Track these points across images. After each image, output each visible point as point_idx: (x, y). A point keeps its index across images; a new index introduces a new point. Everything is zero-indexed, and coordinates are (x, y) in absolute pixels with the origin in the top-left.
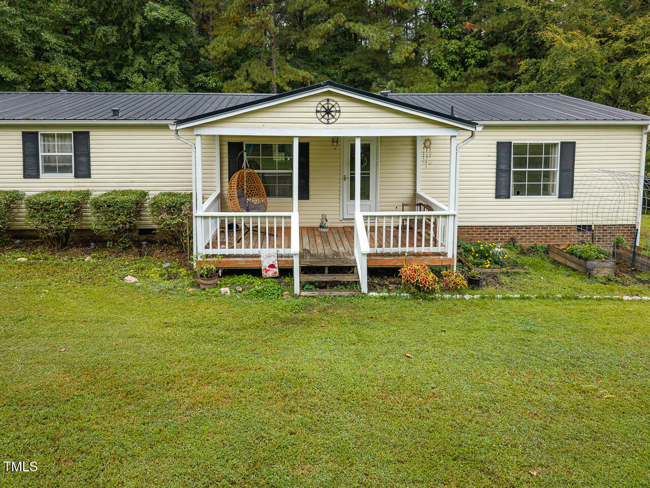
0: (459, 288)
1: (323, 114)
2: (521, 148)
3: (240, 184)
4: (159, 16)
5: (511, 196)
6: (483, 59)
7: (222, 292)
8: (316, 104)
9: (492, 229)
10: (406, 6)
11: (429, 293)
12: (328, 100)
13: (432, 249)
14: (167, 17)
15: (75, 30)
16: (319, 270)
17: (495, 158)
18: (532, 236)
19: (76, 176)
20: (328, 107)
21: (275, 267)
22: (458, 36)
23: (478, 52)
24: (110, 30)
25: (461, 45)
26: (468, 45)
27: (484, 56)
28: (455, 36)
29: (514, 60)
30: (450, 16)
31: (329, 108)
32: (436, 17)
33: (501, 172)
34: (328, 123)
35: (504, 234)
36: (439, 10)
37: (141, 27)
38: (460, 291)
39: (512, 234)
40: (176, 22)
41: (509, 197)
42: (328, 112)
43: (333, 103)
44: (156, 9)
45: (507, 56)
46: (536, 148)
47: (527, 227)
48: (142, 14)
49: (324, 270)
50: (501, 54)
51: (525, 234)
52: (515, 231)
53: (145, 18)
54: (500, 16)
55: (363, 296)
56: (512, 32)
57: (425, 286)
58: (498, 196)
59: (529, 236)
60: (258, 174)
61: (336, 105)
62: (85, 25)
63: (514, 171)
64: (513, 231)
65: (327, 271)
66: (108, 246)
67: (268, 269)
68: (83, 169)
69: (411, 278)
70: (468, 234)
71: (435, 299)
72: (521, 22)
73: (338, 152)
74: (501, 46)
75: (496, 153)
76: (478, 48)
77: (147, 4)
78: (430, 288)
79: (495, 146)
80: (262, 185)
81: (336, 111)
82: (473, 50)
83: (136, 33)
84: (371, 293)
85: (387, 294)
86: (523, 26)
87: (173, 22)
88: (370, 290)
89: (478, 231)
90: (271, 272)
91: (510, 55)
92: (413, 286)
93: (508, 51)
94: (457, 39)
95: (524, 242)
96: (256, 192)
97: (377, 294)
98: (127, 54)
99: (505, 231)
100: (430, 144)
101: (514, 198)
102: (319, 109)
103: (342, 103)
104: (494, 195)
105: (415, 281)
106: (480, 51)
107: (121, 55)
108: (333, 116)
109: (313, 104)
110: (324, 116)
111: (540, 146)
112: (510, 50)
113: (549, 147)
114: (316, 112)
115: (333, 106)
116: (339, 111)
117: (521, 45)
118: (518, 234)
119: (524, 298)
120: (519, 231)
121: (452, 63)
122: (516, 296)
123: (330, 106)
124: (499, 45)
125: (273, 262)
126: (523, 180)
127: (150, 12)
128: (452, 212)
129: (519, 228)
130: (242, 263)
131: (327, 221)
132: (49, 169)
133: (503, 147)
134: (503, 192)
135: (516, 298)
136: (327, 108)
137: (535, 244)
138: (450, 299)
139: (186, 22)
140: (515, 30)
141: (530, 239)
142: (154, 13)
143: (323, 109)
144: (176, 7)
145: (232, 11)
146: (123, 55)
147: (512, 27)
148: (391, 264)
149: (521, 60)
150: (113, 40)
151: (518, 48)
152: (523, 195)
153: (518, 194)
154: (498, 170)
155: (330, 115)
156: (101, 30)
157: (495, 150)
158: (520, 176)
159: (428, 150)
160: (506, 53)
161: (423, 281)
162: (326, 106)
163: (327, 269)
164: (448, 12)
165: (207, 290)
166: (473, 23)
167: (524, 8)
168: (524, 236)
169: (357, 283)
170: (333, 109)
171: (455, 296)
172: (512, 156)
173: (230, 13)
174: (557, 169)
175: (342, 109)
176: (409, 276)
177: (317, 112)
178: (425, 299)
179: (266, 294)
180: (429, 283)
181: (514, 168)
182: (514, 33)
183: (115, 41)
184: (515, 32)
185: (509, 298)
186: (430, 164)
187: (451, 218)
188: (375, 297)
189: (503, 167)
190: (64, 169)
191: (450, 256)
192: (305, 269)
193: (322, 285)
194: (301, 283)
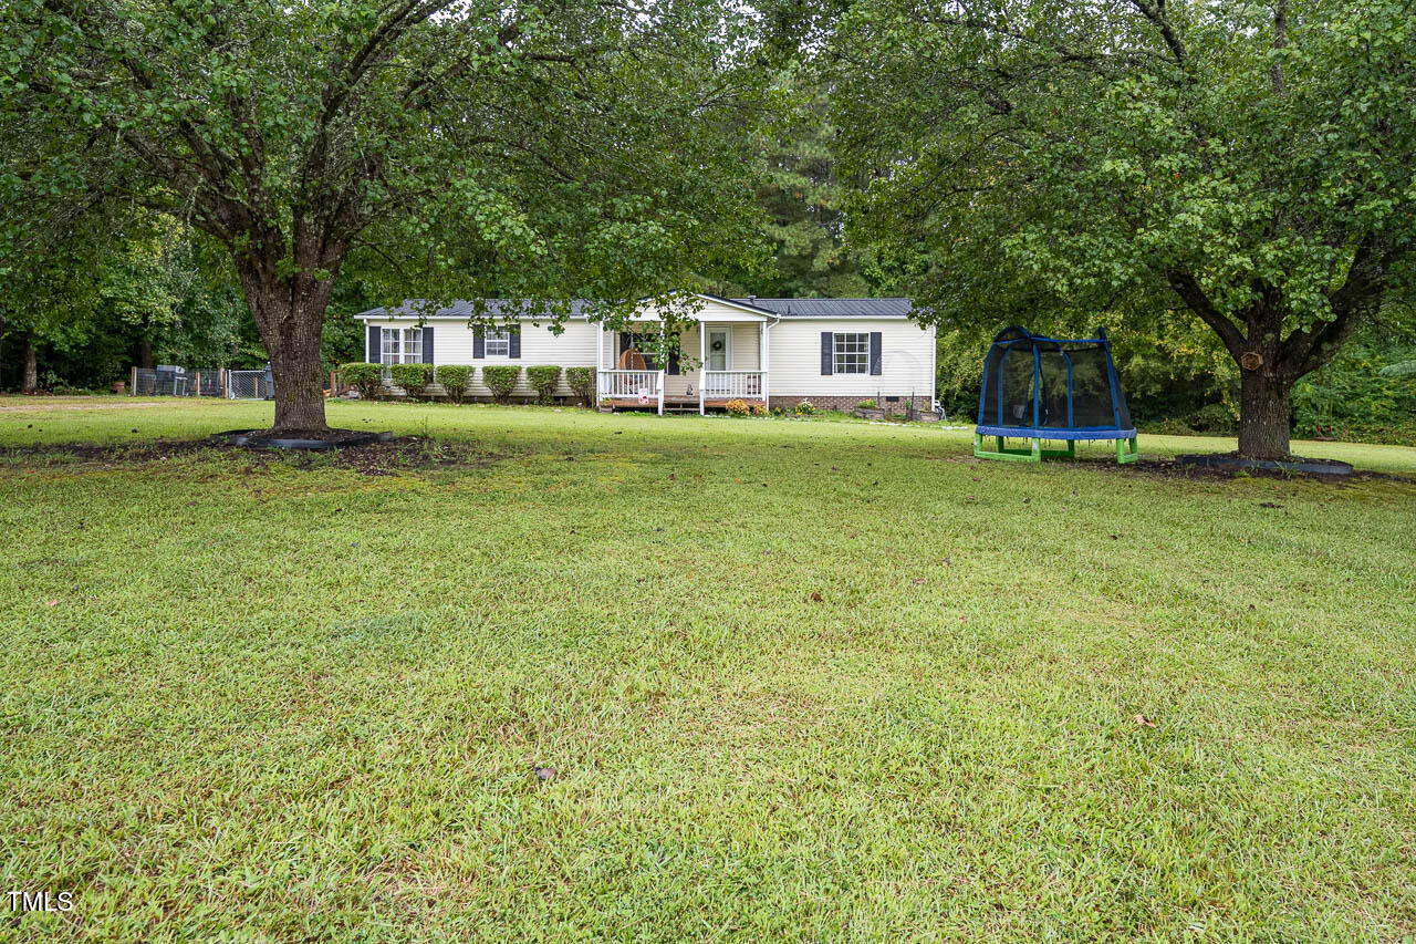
2: (840, 337)
3: (627, 361)
16: (677, 405)
17: (820, 345)
19: (510, 357)
21: (646, 400)
33: (825, 355)
39: (836, 403)
41: (832, 374)
46: (851, 337)
47: (847, 398)
49: (680, 405)
51: (846, 403)
52: (838, 400)
55: (700, 417)
58: (823, 373)
59: (849, 405)
60: (642, 355)
64: (836, 401)
67: (642, 400)
68: (515, 352)
71: (743, 418)
75: (821, 341)
78: (742, 412)
79: (820, 335)
80: (644, 364)
84: (706, 417)
85: (716, 418)
88: (705, 415)
90: (644, 402)
95: (846, 409)
96: (640, 367)
97: (710, 417)
101: (836, 376)
104: (820, 372)
105: (735, 409)
111: (854, 335)
113: (863, 337)
118: (840, 403)
121: (890, 270)
125: (645, 396)
126: (843, 361)
129: (841, 399)
130: (628, 404)
132: (490, 352)
133: (826, 336)
134: (827, 371)
138: (755, 418)
141: (850, 407)
148: (723, 404)
152: (843, 373)
153: (839, 371)
154: (823, 354)
157: (820, 338)
158: (840, 358)
163: (682, 405)
165: (604, 415)
168: (844, 405)
169: (698, 412)
171: (759, 418)
172: (833, 343)
174: (869, 353)
179: (641, 414)
180: (743, 409)
188: (709, 419)
189: (827, 351)
190: (502, 352)
191: (763, 400)
192: (667, 405)
193: (677, 413)
194: (664, 412)
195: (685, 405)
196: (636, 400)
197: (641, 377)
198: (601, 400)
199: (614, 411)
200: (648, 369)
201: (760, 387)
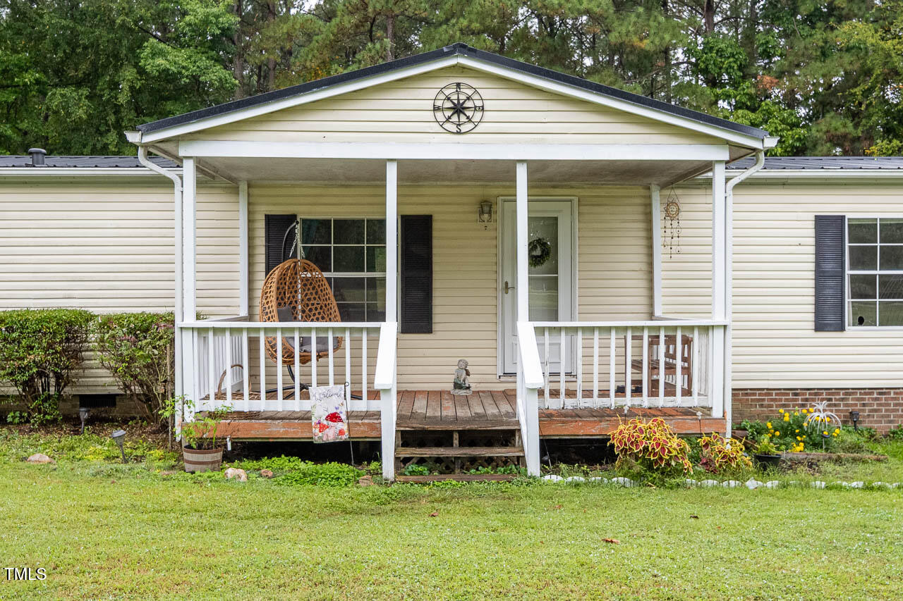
0: (734, 465)
1: (448, 113)
2: (863, 230)
3: (287, 296)
4: (168, 66)
5: (847, 327)
6: (798, 144)
7: (229, 475)
8: (432, 93)
9: (810, 394)
10: (646, 45)
11: (670, 475)
12: (458, 85)
13: (679, 401)
14: (183, 68)
15: (6, 96)
16: (442, 438)
17: (812, 249)
18: (893, 411)
20: (458, 100)
21: (341, 420)
22: (749, 104)
23: (788, 130)
24: (74, 94)
25: (755, 119)
26: (769, 118)
27: (799, 140)
28: (744, 104)
29: (857, 145)
30: (733, 64)
31: (461, 102)
32: (707, 67)
33: (826, 277)
34: (459, 133)
35: (835, 405)
36: (711, 53)
37: (132, 88)
38: (736, 475)
39: (852, 405)
40: (202, 79)
41: (841, 328)
42: (459, 109)
43: (470, 92)
44: (162, 53)
45: (845, 136)
46: (894, 228)
47: (882, 391)
48: (136, 65)
49: (452, 437)
50: (833, 132)
51: (879, 405)
52: (858, 399)
53: (141, 71)
54: (828, 61)
55: (531, 480)
56: (852, 91)
57: (661, 459)
58: (819, 327)
59: (886, 411)
60: (329, 279)
61: (476, 97)
62: (25, 85)
63: (852, 276)
64: (853, 399)
65: (456, 442)
66: (9, 420)
67: (325, 422)
69: (632, 442)
70: (762, 406)
71: (684, 486)
72: (868, 72)
73: (492, 234)
74: (832, 117)
75: (814, 239)
76: (788, 124)
77: (146, 44)
78: (673, 463)
79: (812, 224)
80: (335, 303)
81: (476, 107)
82: (779, 128)
83: (123, 99)
84: (547, 477)
85: (582, 479)
86: (873, 78)
87: (195, 78)
88: (544, 471)
89: (781, 400)
90: (333, 429)
91: (850, 134)
92: (637, 460)
93: (845, 126)
94: (748, 108)
95: (876, 422)
96: (319, 313)
97: (560, 478)
98: (105, 141)
99: (836, 400)
100: (678, 210)
101: (852, 331)
102: (439, 103)
103: (489, 94)
104: (812, 325)
105: (641, 448)
106: (791, 129)
107: (94, 145)
108: (468, 118)
109: (427, 94)
110: (450, 118)
111: (902, 224)
112: (850, 125)
114: (434, 110)
115: (469, 98)
116: (482, 109)
117: (869, 117)
118: (864, 405)
119: (872, 489)
120: (864, 399)
122: (854, 484)
123: (462, 97)
124: (828, 116)
125: (336, 408)
126: (871, 293)
127: (152, 59)
128: (718, 319)
129: (866, 394)
130: (279, 431)
131: (468, 374)
133: (828, 227)
134: (831, 319)
135: (854, 488)
136: (456, 102)
137: (898, 427)
138: (714, 487)
139: (221, 79)
140: (856, 87)
141: (889, 416)
142: (160, 61)
143: (449, 104)
144: (203, 49)
145: (310, 56)
146: (99, 146)
147: (851, 83)
148: (594, 431)
149: (870, 146)
150: (81, 113)
151: (864, 121)
152: (871, 325)
153: (861, 321)
154: (820, 274)
155: (462, 115)
156: (57, 96)
157: (812, 232)
158: (863, 285)
159: (675, 223)
160: (842, 130)
161: (658, 447)
162: (454, 97)
163: (456, 436)
164: (729, 58)
165: (198, 473)
166: (777, 78)
167: (873, 45)
168: (876, 411)
169: (520, 460)
170: (469, 104)
171: (725, 483)
172: (847, 244)
173: (306, 60)
175: (488, 105)
176: (629, 439)
177: (436, 109)
178: (663, 485)
179: (322, 478)
180: (670, 452)
181: (851, 269)
182: (854, 94)
183: (84, 117)
184: (858, 90)
185: (839, 488)
186: (679, 253)
187: (718, 334)
188: (557, 484)
189: (829, 266)
191: (717, 413)
192: (407, 438)
193: (446, 466)
194: (401, 462)
195: (470, 438)
196: (306, 417)
197: (322, 341)
198: (189, 418)
199: (228, 458)
200: (346, 317)
201: (687, 371)
